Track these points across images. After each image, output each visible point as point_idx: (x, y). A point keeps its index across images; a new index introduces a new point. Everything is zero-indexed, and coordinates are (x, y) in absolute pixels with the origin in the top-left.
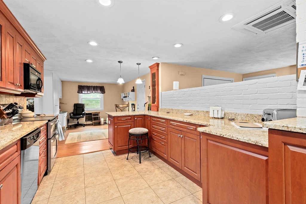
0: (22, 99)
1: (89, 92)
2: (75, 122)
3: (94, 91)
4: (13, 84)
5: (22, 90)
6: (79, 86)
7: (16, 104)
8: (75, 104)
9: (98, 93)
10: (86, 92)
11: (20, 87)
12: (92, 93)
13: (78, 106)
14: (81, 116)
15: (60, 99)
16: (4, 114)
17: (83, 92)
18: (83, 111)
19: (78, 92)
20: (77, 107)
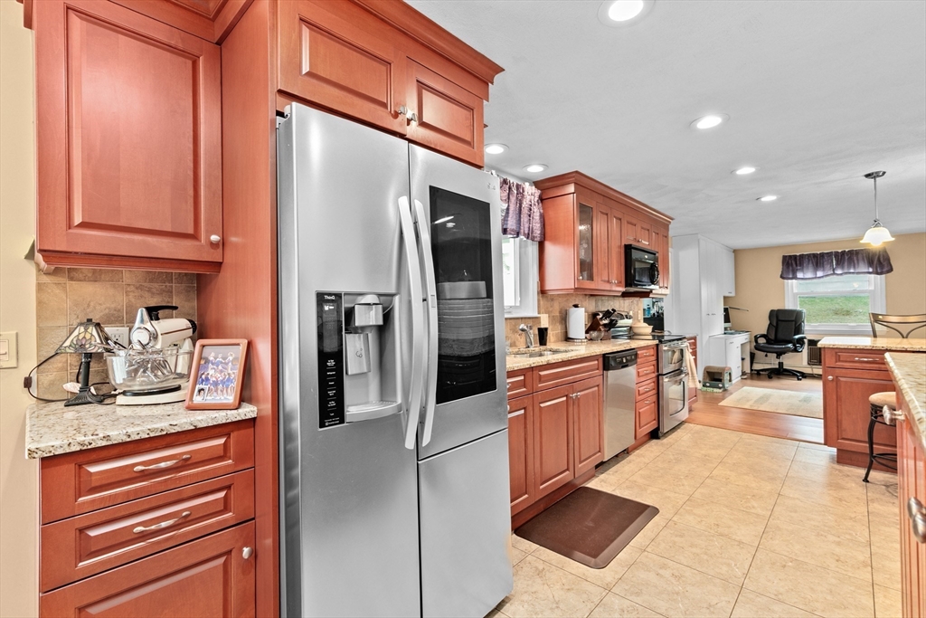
0: (635, 302)
1: (820, 274)
2: (771, 362)
3: (843, 268)
4: (608, 282)
5: (623, 289)
6: (784, 257)
7: (614, 310)
8: (772, 312)
9: (858, 273)
10: (809, 275)
11: (619, 284)
12: (834, 274)
13: (780, 318)
14: (790, 345)
15: (725, 298)
16: (600, 325)
17: (800, 275)
18: (798, 330)
19: (782, 277)
20: (778, 320)
